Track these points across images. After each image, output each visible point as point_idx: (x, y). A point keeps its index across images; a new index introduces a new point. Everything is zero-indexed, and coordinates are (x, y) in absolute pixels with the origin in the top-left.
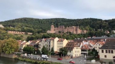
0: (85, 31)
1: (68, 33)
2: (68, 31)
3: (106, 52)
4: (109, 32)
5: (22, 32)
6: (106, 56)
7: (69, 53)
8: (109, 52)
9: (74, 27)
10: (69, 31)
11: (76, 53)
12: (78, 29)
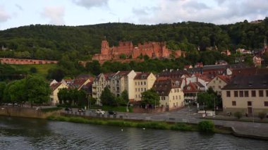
0: (179, 53)
1: (141, 59)
2: (141, 54)
3: (236, 95)
4: (229, 54)
5: (34, 61)
6: (234, 103)
7: (162, 102)
8: (241, 95)
9: (154, 43)
10: (144, 54)
11: (175, 101)
12: (164, 48)
